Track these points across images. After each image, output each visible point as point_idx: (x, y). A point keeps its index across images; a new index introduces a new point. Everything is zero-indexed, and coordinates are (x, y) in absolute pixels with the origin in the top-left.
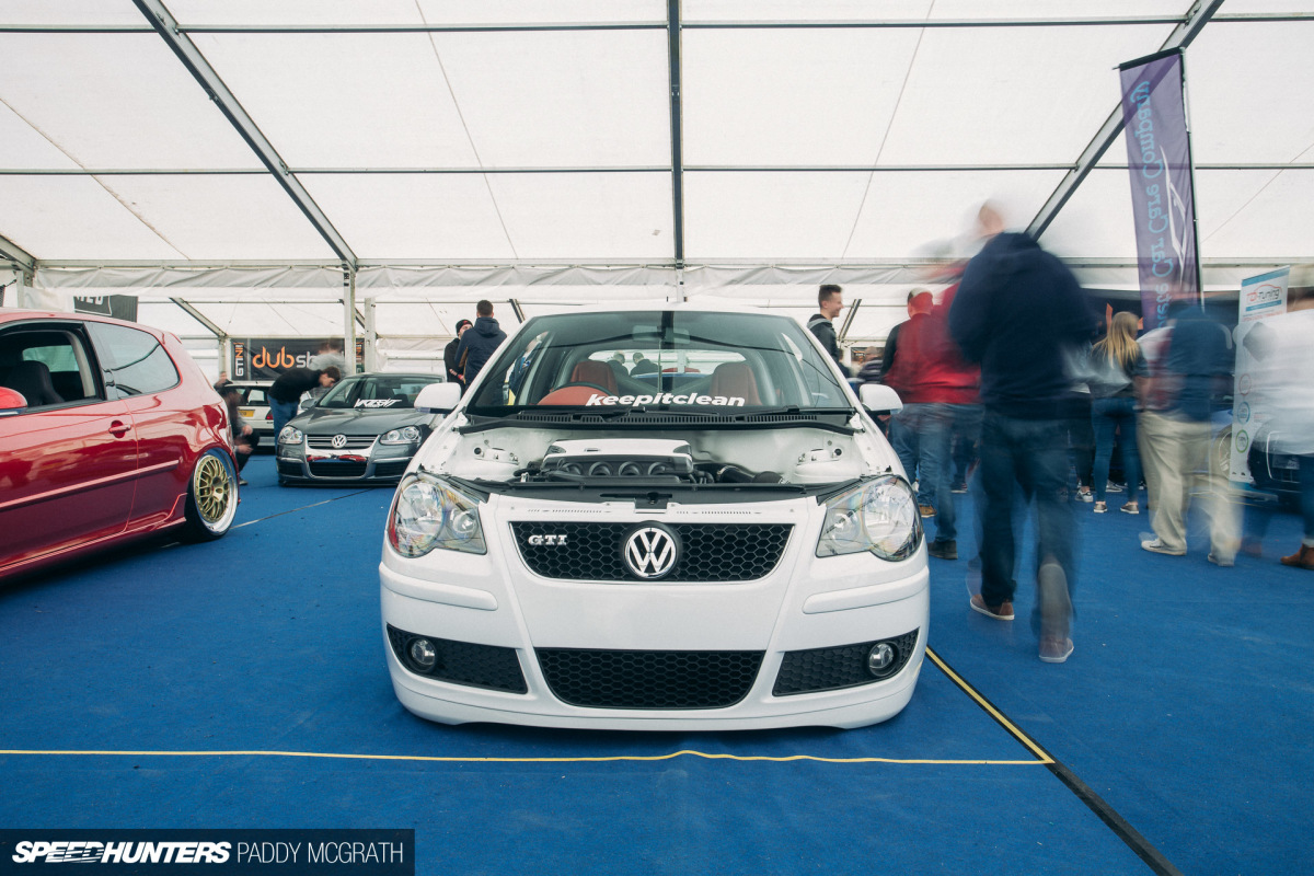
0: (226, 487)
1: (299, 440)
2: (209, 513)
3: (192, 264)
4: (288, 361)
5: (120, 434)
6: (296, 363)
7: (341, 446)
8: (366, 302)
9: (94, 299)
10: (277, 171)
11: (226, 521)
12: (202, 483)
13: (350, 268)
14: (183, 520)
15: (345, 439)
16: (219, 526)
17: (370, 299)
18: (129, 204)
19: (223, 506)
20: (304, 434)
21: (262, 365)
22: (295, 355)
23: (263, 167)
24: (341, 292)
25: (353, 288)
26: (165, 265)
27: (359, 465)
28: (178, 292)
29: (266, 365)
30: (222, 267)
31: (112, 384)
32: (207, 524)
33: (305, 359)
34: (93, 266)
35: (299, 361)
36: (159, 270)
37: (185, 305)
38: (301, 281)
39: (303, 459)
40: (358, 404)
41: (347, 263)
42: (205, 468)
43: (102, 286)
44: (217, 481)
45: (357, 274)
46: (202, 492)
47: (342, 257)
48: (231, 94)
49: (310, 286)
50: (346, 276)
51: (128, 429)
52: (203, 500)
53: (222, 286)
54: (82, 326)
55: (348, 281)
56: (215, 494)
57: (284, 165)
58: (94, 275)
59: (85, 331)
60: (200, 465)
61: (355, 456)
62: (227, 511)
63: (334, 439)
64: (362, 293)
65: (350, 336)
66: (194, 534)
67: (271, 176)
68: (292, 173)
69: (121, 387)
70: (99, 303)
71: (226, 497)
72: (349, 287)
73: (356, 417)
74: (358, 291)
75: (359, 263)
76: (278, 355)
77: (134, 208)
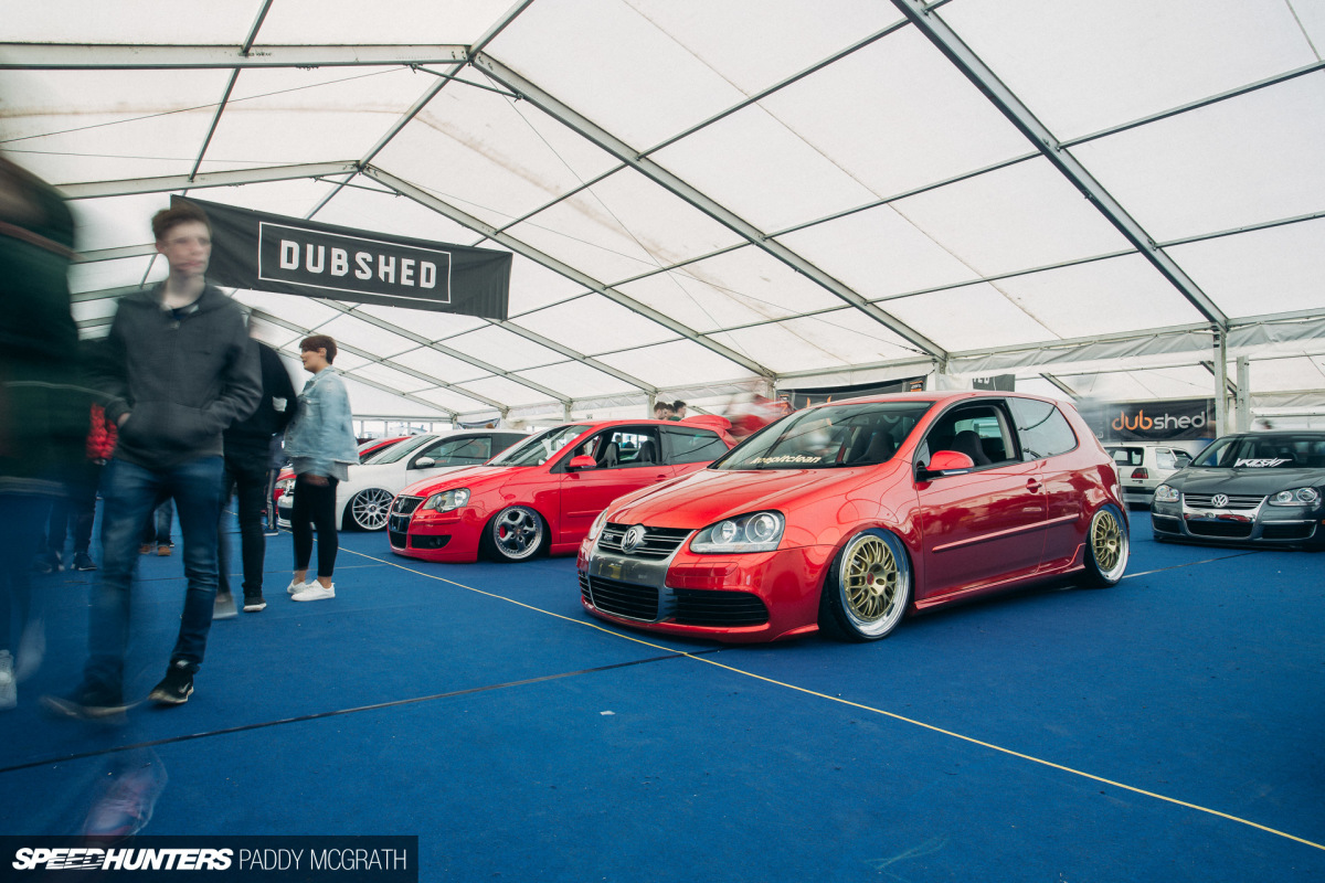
0: (1118, 540)
1: (1175, 498)
2: (1104, 563)
3: (1064, 343)
4: (1146, 423)
5: (1034, 490)
6: (1154, 425)
7: (1221, 505)
8: (1238, 361)
9: (983, 379)
10: (1146, 249)
11: (1119, 571)
12: (1098, 536)
13: (1220, 329)
14: (1082, 567)
15: (1226, 498)
16: (1113, 575)
17: (1243, 358)
18: (1015, 299)
19: (1115, 556)
20: (1180, 493)
21: (1121, 428)
22: (1153, 417)
23: (1133, 247)
24: (1209, 354)
25: (1224, 348)
26: (1043, 346)
27: (1243, 526)
28: (1045, 369)
29: (1125, 427)
30: (1091, 343)
31: (1027, 451)
32: (1103, 573)
33: (1164, 421)
34: (986, 354)
35: (1156, 423)
36: (1038, 351)
37: (1052, 379)
38: (1166, 348)
39: (1181, 517)
40: (1238, 463)
41: (1217, 324)
42: (1100, 522)
43: (994, 368)
44: (1110, 534)
45: (1228, 335)
46: (1098, 543)
47: (1212, 319)
48: (1103, 189)
49: (1177, 351)
50: (1216, 337)
51: (1040, 486)
52: (1099, 550)
53: (1092, 358)
54: (1004, 401)
55: (1217, 342)
56: (1109, 546)
57: (1151, 241)
58: (988, 360)
59: (1006, 405)
60: (1097, 517)
61: (1236, 516)
62: (1119, 562)
63: (1214, 498)
64: (1233, 353)
65: (1221, 396)
66: (1091, 580)
67: (1140, 254)
68: (1160, 248)
69: (1033, 453)
70: (987, 382)
71: (1118, 549)
72: (1219, 349)
73: (1232, 477)
74: (1228, 351)
75: (1230, 323)
76: (1136, 418)
77: (1019, 303)
